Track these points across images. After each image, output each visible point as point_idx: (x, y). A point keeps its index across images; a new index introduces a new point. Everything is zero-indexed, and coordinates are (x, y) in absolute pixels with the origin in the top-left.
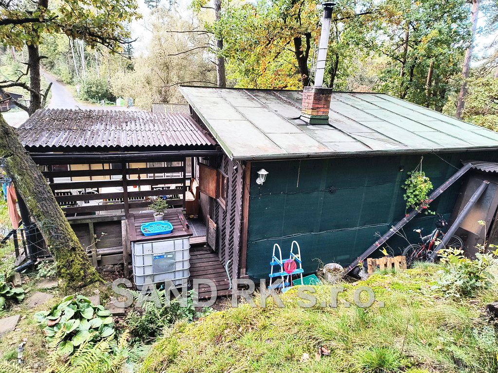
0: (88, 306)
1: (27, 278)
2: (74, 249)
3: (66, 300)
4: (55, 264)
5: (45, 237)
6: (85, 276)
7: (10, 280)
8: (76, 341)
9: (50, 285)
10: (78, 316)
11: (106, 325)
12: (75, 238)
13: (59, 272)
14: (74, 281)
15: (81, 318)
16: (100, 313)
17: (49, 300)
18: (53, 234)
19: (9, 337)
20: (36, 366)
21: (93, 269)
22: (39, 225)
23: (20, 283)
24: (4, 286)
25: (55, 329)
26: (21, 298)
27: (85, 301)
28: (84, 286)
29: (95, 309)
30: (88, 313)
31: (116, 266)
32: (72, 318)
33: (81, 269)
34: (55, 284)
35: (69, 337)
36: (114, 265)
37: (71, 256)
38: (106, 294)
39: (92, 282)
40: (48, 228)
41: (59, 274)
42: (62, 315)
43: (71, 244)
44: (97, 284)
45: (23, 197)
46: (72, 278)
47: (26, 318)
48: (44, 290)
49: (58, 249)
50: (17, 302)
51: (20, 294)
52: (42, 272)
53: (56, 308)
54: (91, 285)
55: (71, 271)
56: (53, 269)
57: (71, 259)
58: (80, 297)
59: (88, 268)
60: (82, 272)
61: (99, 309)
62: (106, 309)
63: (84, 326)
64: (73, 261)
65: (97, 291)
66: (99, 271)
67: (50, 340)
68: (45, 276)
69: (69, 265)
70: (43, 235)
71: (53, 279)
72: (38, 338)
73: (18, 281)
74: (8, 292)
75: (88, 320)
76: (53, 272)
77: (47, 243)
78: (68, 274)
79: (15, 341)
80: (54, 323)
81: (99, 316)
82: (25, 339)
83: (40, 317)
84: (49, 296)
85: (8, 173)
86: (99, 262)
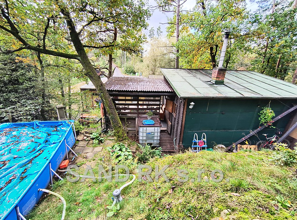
0: (124, 147)
1: (105, 135)
2: (120, 127)
3: (117, 144)
4: (114, 131)
5: (111, 122)
6: (123, 137)
7: (100, 135)
8: (120, 158)
9: (112, 138)
10: (120, 150)
11: (129, 155)
12: (121, 123)
13: (115, 134)
14: (119, 138)
15: (122, 151)
16: (128, 150)
17: (112, 143)
18: (114, 121)
19: (100, 153)
20: (108, 164)
21: (126, 135)
22: (110, 117)
23: (103, 136)
24: (98, 136)
25: (113, 153)
26: (103, 141)
27: (123, 145)
28: (123, 140)
29: (126, 148)
30: (124, 150)
31: (133, 135)
32: (118, 150)
33: (122, 134)
34: (113, 138)
35: (118, 157)
36: (132, 134)
37: (119, 129)
38: (130, 144)
39: (125, 139)
40: (112, 118)
41: (115, 135)
42: (116, 149)
43: (119, 125)
44: (127, 140)
45: (105, 107)
46: (119, 137)
47: (105, 148)
48: (110, 140)
49: (115, 126)
50: (102, 142)
51: (103, 140)
52: (110, 133)
53: (114, 146)
54: (125, 140)
55: (119, 134)
56: (113, 133)
57: (119, 130)
58: (121, 144)
59: (124, 134)
60: (122, 135)
61: (127, 149)
62: (129, 149)
63: (123, 154)
64: (119, 131)
65: (127, 143)
66: (128, 136)
67: (112, 156)
68: (110, 135)
69: (118, 132)
70: (111, 121)
71: (113, 136)
72: (108, 155)
73: (102, 135)
74: (99, 139)
75: (124, 152)
76: (113, 134)
77: (112, 124)
78: (118, 135)
79: (101, 155)
80: (113, 151)
81: (127, 151)
82: (104, 155)
83: (109, 148)
84: (112, 142)
85: (101, 99)
86: (128, 133)
